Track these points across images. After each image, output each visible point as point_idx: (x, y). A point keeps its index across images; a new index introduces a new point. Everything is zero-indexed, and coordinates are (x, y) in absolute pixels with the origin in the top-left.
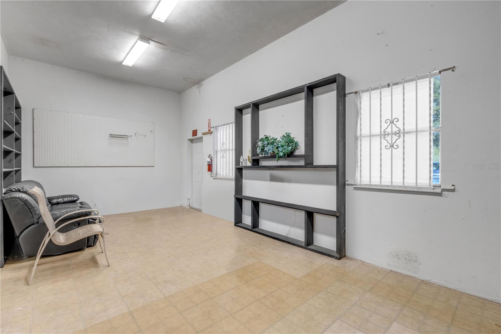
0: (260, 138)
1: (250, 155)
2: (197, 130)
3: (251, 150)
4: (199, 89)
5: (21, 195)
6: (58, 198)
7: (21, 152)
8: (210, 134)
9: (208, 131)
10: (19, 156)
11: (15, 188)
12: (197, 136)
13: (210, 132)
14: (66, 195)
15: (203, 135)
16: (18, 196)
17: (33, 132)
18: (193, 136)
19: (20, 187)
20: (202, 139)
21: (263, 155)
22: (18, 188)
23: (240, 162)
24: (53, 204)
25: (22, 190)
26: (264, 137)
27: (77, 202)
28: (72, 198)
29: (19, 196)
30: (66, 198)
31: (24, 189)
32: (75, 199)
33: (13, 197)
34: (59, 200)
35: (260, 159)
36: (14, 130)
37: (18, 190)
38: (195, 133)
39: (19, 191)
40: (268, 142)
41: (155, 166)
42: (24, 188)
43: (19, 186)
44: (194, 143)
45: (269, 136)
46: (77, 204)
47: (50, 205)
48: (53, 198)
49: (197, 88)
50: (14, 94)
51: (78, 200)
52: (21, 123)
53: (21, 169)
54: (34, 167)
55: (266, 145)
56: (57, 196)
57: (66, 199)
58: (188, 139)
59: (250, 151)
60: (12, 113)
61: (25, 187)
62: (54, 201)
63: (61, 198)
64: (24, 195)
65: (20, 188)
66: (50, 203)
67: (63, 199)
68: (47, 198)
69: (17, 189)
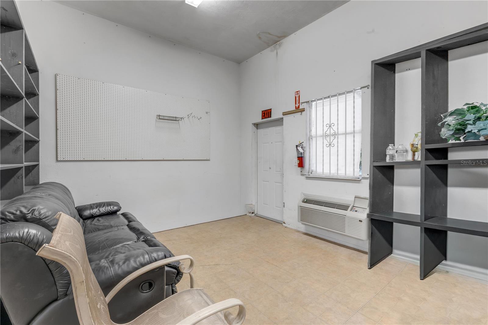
0: (451, 109)
1: (418, 142)
2: (271, 109)
3: (422, 133)
4: (275, 52)
5: (26, 230)
6: (91, 207)
7: (39, 138)
8: (300, 113)
9: (294, 109)
10: (36, 145)
11: (15, 212)
12: (271, 117)
13: (298, 110)
14: (102, 203)
15: (283, 115)
16: (17, 235)
17: (56, 109)
18: (262, 119)
19: (25, 207)
20: (283, 122)
21: (460, 140)
22: (21, 212)
23: (386, 155)
24: (84, 218)
25: (30, 215)
26: (465, 107)
27: (118, 213)
28: (112, 207)
29: (21, 235)
30: (103, 207)
31: (36, 213)
32: (116, 208)
33: (7, 238)
34: (93, 210)
35: (449, 149)
36: (24, 95)
37: (22, 215)
38: (267, 114)
39: (24, 218)
40: (478, 115)
41: (211, 160)
42: (34, 210)
43: (23, 206)
44: (259, 129)
45: (482, 104)
46: (118, 217)
47: (81, 220)
48: (84, 208)
49: (272, 51)
50: (23, 29)
51: (120, 210)
52: (38, 95)
53: (38, 165)
54: (57, 161)
55: (471, 122)
56: (91, 204)
57: (103, 210)
58: (252, 124)
59: (420, 134)
60: (20, 62)
61: (36, 208)
62: (87, 213)
63: (97, 208)
64: (34, 229)
65: (25, 211)
66: (81, 216)
67: (99, 210)
68: (76, 208)
69: (18, 213)
